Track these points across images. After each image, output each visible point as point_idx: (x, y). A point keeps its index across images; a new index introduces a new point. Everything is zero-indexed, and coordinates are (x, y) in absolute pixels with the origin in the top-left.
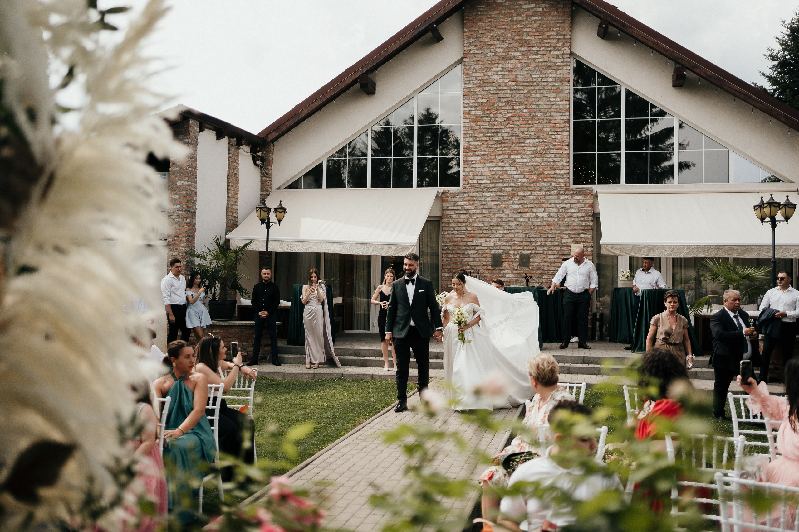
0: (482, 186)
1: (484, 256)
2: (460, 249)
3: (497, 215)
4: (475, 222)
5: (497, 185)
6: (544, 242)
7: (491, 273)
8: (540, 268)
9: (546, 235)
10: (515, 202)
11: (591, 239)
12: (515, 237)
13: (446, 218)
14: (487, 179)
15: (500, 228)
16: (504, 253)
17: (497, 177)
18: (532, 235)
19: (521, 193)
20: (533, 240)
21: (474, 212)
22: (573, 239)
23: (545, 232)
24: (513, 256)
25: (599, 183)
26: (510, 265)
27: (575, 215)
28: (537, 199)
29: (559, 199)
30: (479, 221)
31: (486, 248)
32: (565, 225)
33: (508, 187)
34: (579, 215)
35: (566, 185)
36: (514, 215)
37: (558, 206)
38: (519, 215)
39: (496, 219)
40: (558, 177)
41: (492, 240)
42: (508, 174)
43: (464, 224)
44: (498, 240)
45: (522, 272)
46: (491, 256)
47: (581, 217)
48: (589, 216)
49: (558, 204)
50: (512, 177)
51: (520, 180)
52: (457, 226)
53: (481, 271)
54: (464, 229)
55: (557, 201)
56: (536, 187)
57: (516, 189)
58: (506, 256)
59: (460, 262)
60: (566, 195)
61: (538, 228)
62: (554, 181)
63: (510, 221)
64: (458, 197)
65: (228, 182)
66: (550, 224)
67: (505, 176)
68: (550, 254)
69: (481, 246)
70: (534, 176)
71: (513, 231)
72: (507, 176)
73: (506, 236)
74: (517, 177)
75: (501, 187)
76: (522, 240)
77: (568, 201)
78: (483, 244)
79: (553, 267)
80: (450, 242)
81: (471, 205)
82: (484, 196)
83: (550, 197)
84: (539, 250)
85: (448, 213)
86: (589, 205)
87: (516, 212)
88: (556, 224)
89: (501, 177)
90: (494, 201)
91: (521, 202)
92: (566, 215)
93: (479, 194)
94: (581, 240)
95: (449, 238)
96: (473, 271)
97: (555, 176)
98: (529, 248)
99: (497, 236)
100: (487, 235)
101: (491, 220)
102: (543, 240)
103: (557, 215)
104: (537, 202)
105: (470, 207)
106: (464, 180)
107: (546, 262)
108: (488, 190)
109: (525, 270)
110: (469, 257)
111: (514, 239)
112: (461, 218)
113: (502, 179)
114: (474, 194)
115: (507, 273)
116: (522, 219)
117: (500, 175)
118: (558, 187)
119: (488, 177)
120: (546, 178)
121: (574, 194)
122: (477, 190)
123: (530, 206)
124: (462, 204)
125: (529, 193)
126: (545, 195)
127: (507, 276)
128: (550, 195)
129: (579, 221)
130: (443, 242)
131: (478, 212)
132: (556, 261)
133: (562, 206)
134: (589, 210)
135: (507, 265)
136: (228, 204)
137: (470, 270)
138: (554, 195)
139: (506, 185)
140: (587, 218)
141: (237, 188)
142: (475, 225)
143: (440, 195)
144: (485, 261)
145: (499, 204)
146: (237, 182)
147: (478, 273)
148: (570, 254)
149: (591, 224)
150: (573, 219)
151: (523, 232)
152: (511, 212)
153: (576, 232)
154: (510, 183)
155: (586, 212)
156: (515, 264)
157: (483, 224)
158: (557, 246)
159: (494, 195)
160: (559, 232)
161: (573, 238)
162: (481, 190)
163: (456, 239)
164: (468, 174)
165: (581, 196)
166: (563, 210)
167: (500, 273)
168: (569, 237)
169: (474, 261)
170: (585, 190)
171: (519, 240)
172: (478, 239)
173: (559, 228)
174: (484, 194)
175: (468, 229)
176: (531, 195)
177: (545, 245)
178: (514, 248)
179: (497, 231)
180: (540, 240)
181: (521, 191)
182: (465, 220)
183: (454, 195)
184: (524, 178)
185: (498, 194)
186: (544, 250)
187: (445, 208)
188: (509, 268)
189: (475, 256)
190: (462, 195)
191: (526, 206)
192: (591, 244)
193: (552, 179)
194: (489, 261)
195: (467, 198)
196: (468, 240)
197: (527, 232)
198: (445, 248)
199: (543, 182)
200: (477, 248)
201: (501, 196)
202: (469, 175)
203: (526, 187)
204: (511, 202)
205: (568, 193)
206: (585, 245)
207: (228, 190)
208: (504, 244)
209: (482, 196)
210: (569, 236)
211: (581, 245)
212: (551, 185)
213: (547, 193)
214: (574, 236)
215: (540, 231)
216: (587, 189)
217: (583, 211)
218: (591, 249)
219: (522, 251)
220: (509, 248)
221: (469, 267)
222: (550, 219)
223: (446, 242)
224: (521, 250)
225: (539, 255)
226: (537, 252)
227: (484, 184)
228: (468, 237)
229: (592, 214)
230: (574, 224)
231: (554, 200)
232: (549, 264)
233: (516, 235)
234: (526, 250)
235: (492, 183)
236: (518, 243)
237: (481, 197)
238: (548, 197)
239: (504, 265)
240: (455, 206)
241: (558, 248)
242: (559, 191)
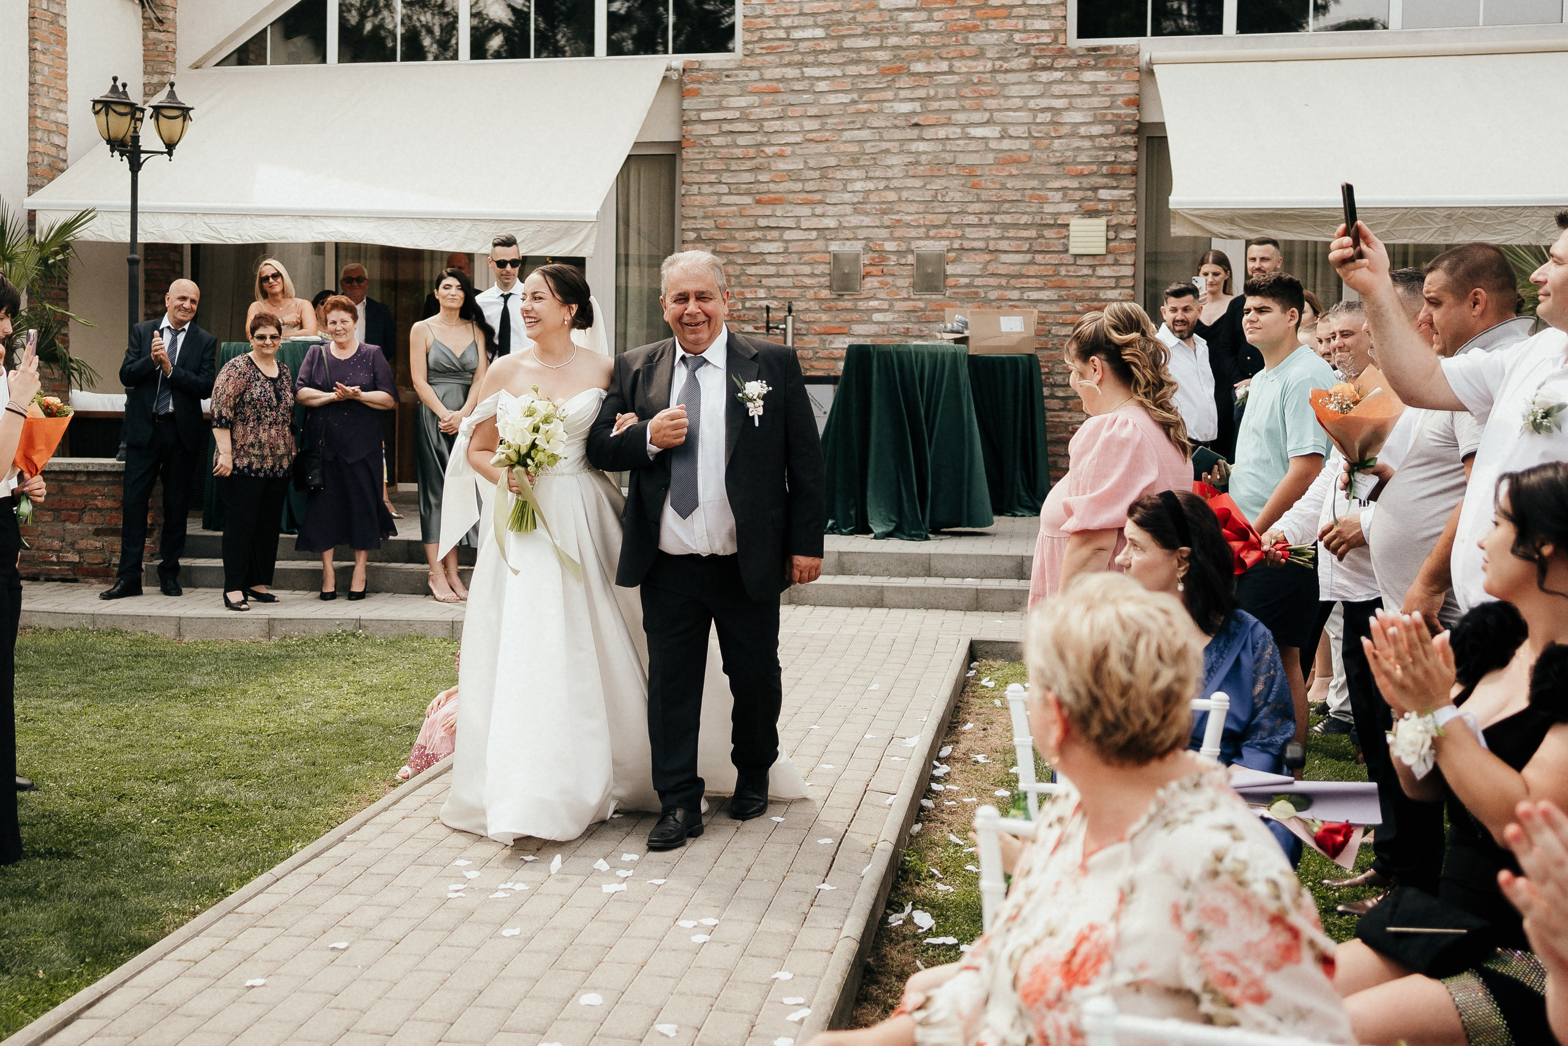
0: (803, 46)
1: (806, 258)
2: (734, 239)
3: (847, 135)
4: (781, 156)
5: (847, 43)
6: (988, 213)
7: (830, 309)
8: (976, 293)
9: (994, 192)
10: (903, 94)
11: (1130, 204)
12: (900, 200)
13: (694, 145)
14: (816, 25)
15: (855, 174)
16: (867, 249)
17: (845, 19)
18: (951, 194)
19: (919, 67)
20: (955, 210)
21: (776, 125)
22: (1075, 206)
23: (990, 185)
24: (894, 258)
25: (1157, 32)
26: (884, 285)
27: (1082, 130)
28: (968, 83)
29: (1035, 82)
30: (793, 153)
31: (814, 234)
32: (1053, 160)
33: (881, 48)
34: (1096, 130)
35: (1055, 40)
36: (898, 134)
37: (1032, 104)
38: (914, 133)
39: (842, 148)
40: (1033, 17)
41: (831, 210)
42: (881, 10)
43: (749, 164)
44: (848, 209)
45: (921, 304)
46: (828, 258)
47: (1102, 135)
48: (1126, 133)
49: (1033, 97)
50: (891, 18)
51: (917, 27)
52: (728, 170)
53: (797, 305)
54: (748, 177)
55: (1028, 90)
56: (964, 48)
57: (903, 54)
58: (873, 259)
59: (737, 277)
60: (1056, 70)
61: (970, 173)
62: (1020, 26)
63: (887, 151)
64: (731, 83)
65: (32, 39)
66: (1008, 160)
67: (873, 16)
68: (1006, 252)
69: (799, 228)
70: (959, 14)
71: (895, 183)
72: (877, 14)
73: (873, 198)
74: (907, 16)
75: (858, 50)
76: (922, 208)
77: (1064, 87)
78: (804, 225)
79: (1015, 288)
80: (706, 217)
81: (770, 105)
82: (809, 78)
83: (1011, 77)
84: (975, 239)
85: (699, 129)
86: (1126, 98)
87: (903, 124)
88: (1022, 156)
89: (860, 18)
90: (836, 91)
91: (921, 93)
92: (1056, 131)
93: (791, 73)
94: (1101, 206)
95: (702, 206)
96: (773, 304)
97: (1023, 11)
98: (944, 232)
99: (847, 197)
100: (817, 197)
101: (828, 149)
102: (986, 208)
103: (1030, 133)
104: (967, 92)
105: (767, 112)
106: (746, 30)
107: (993, 275)
108: (821, 58)
109: (930, 300)
110: (764, 263)
111: (896, 207)
112: (738, 146)
113: (862, 24)
114: (778, 73)
115: (878, 310)
116: (922, 146)
117: (856, 11)
118: (1034, 45)
119: (820, 19)
120: (995, 18)
121: (1080, 67)
122: (787, 59)
123: (946, 104)
124: (742, 102)
125: (944, 66)
126: (994, 71)
127: (877, 317)
128: (1007, 71)
129: (1095, 148)
130: (684, 218)
131: (790, 125)
132: (1024, 271)
133: (1044, 103)
134: (1127, 116)
135: (876, 284)
136: (32, 106)
137: (764, 303)
138: (1021, 71)
139: (874, 42)
140: (1119, 141)
141: (62, 57)
142: (782, 165)
143: (675, 76)
144: (813, 275)
145: (854, 102)
146: (61, 38)
147: (790, 311)
148: (1067, 251)
149: (1131, 156)
150: (1076, 143)
151: (925, 185)
152: (889, 124)
153: (1086, 181)
154: (885, 37)
155: (1116, 121)
156: (900, 282)
157: (806, 162)
158: (1026, 226)
159: (839, 73)
160: (1034, 183)
161: (1074, 201)
162: (797, 58)
163: (724, 210)
164: (758, 12)
165: (1103, 73)
166: (1046, 117)
167: (855, 310)
168: (1066, 199)
169: (778, 275)
170: (1113, 52)
171: (912, 208)
172: (789, 208)
173: (1035, 171)
174: (809, 71)
175: (761, 178)
176: (951, 72)
177: (992, 223)
178: (898, 233)
179: (846, 181)
180: (976, 207)
181: (919, 60)
182: (752, 152)
183: (718, 76)
184: (930, 19)
185: (852, 70)
186: (987, 239)
187: (692, 115)
188: (882, 294)
189: (781, 259)
190: (741, 76)
191: (935, 105)
192: (1130, 218)
193: (1014, 22)
194: (822, 275)
195: (758, 84)
196: (759, 210)
197: (938, 184)
198: (692, 235)
199: (988, 31)
200: (788, 235)
201: (860, 75)
202: (762, 15)
203: (935, 48)
204: (890, 95)
205: (1061, 63)
206: (1114, 222)
207: (32, 61)
208: (867, 221)
209: (803, 78)
210: (1065, 195)
211: (1100, 223)
212: (1010, 40)
213: (998, 63)
214: (1079, 195)
215: (976, 180)
216: (1120, 51)
217: (1109, 117)
218: (1130, 234)
219: (921, 243)
220: (884, 233)
221: (762, 293)
222: (1006, 144)
223: (695, 218)
224: (919, 238)
225: (971, 254)
226: (967, 244)
227: (808, 39)
228: (758, 202)
229: (1134, 128)
230: (1079, 159)
231: (1020, 87)
232: (1004, 282)
233: (905, 195)
234: (933, 238)
235: (833, 38)
236: (909, 218)
237: (798, 80)
238: (1000, 78)
239: (869, 285)
240: (721, 108)
241: (1032, 233)
242: (1036, 57)
